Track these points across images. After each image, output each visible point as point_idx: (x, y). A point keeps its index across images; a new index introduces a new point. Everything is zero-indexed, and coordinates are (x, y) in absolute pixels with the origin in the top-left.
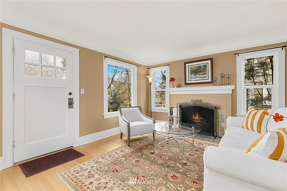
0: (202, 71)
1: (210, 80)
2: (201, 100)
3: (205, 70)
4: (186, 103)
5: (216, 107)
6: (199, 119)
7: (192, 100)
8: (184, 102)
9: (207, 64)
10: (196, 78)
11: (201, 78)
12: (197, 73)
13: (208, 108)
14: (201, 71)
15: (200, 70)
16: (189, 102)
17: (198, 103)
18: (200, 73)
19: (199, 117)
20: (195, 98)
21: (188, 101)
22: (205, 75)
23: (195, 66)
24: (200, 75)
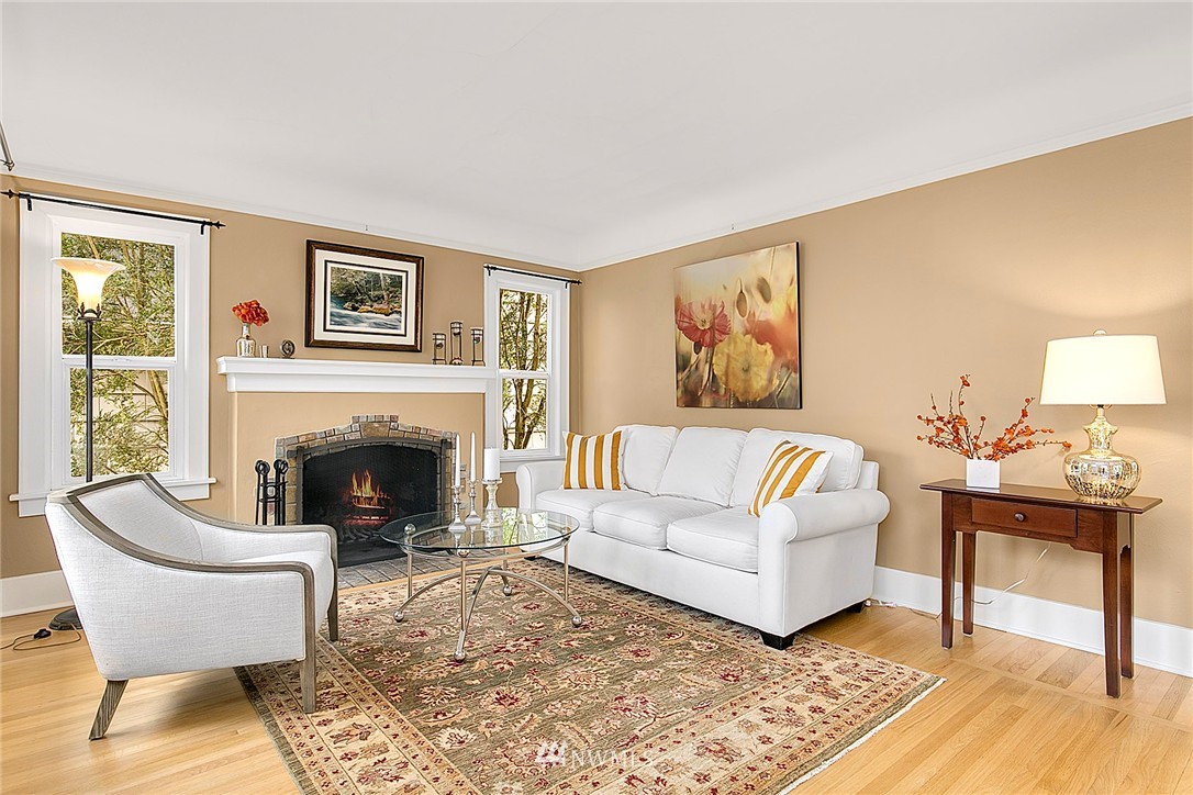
0: (383, 297)
1: (409, 340)
2: (393, 419)
3: (395, 297)
4: (326, 435)
5: (444, 441)
6: (372, 498)
7: (356, 420)
8: (319, 430)
9: (404, 275)
10: (357, 321)
11: (378, 325)
12: (362, 302)
13: (420, 447)
14: (379, 298)
15: (376, 293)
16: (341, 427)
17: (383, 432)
18: (375, 305)
19: (374, 489)
20: (368, 412)
21: (335, 425)
22: (395, 316)
23: (356, 272)
24: (374, 315)
